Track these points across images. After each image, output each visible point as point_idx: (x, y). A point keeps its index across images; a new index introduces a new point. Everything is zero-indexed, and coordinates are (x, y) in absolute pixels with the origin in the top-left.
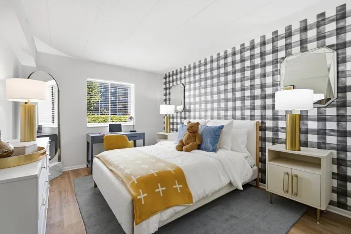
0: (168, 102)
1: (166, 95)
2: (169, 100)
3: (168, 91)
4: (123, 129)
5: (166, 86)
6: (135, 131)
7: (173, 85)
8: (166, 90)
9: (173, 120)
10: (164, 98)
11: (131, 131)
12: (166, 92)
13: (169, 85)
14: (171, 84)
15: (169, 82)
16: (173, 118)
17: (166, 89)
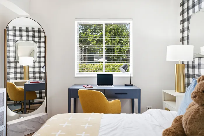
0: (186, 42)
1: (183, 31)
2: (188, 38)
3: (186, 24)
4: (114, 81)
5: (183, 17)
6: (132, 85)
7: (194, 12)
8: (183, 23)
9: (194, 71)
10: (181, 35)
11: (126, 85)
12: (183, 26)
13: (188, 13)
14: (191, 11)
15: (188, 9)
16: (194, 67)
17: (183, 21)
